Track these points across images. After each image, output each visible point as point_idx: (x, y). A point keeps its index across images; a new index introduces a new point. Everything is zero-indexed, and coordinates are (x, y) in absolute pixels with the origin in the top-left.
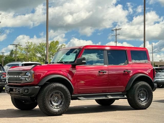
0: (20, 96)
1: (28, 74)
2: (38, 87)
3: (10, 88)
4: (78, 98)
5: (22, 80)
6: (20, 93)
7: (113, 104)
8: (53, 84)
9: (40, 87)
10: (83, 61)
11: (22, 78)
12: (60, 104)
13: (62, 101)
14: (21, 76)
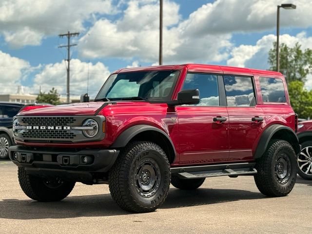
0: (64, 170)
1: (90, 122)
2: (115, 150)
3: (34, 154)
4: (181, 174)
5: (75, 136)
6: (71, 164)
7: (202, 187)
8: (142, 145)
9: (119, 151)
10: (193, 97)
11: (72, 132)
12: (152, 188)
13: (155, 181)
14: (69, 128)
